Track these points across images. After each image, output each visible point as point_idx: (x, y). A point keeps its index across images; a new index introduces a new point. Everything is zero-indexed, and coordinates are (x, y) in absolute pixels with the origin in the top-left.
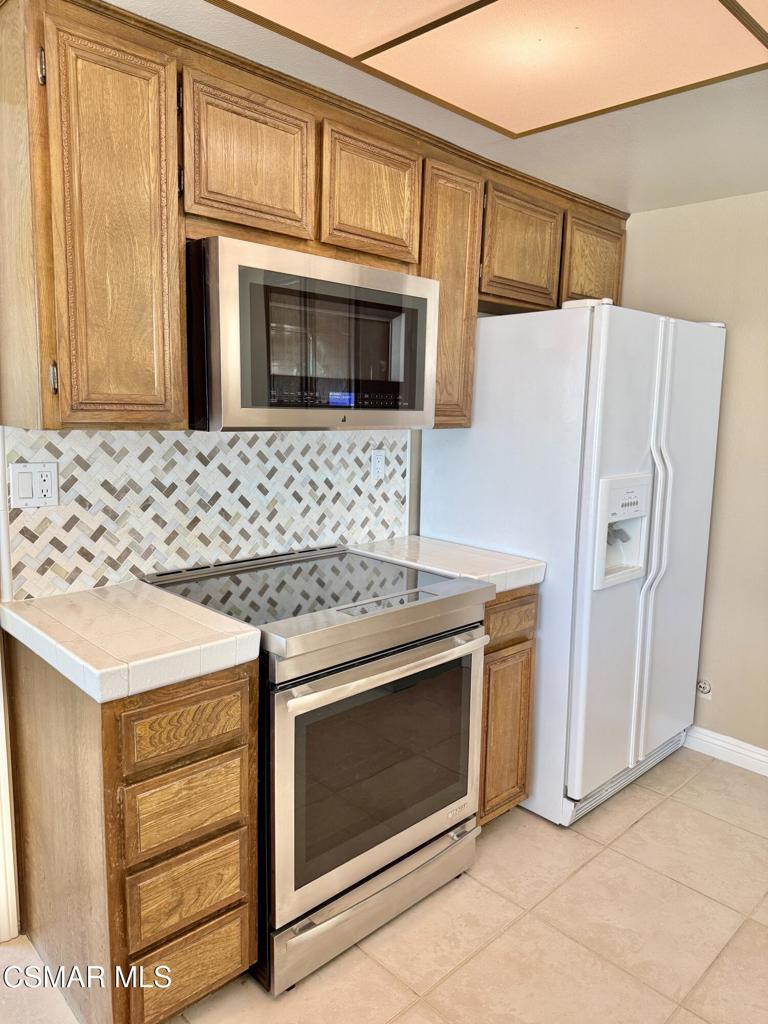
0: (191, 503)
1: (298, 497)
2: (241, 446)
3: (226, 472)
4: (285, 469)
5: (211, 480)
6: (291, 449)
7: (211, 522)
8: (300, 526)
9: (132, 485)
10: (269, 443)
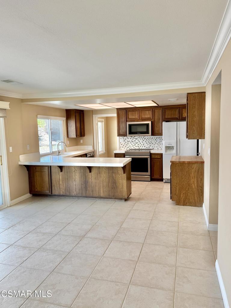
0: (135, 143)
1: (147, 143)
2: (140, 138)
3: (138, 140)
4: (145, 140)
5: (137, 141)
6: (146, 138)
7: (137, 145)
8: (147, 146)
9: (129, 141)
10: (143, 137)
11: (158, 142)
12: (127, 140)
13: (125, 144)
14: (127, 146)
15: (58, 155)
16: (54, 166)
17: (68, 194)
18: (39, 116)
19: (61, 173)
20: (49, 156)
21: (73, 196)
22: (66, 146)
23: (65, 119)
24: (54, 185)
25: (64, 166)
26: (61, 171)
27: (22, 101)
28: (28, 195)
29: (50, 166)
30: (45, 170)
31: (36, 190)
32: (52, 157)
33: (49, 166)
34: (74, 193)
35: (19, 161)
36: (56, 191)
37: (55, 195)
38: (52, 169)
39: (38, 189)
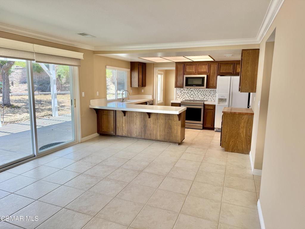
0: (190, 94)
1: (201, 95)
2: (195, 90)
3: (194, 92)
4: (200, 92)
5: (192, 93)
6: (201, 90)
7: (192, 96)
8: (201, 98)
9: (185, 92)
10: (198, 90)
11: (212, 94)
12: (183, 91)
13: (181, 95)
14: (183, 97)
15: (123, 102)
16: (118, 110)
17: (129, 135)
18: (107, 67)
19: (124, 117)
20: (115, 102)
21: (133, 138)
22: (129, 94)
23: (129, 70)
24: (118, 128)
25: (127, 111)
26: (125, 115)
27: (94, 52)
28: (96, 134)
29: (116, 111)
30: (111, 114)
31: (103, 130)
32: (117, 104)
33: (114, 110)
34: (135, 135)
35: (90, 105)
36: (119, 133)
37: (118, 136)
38: (117, 113)
39: (105, 129)
